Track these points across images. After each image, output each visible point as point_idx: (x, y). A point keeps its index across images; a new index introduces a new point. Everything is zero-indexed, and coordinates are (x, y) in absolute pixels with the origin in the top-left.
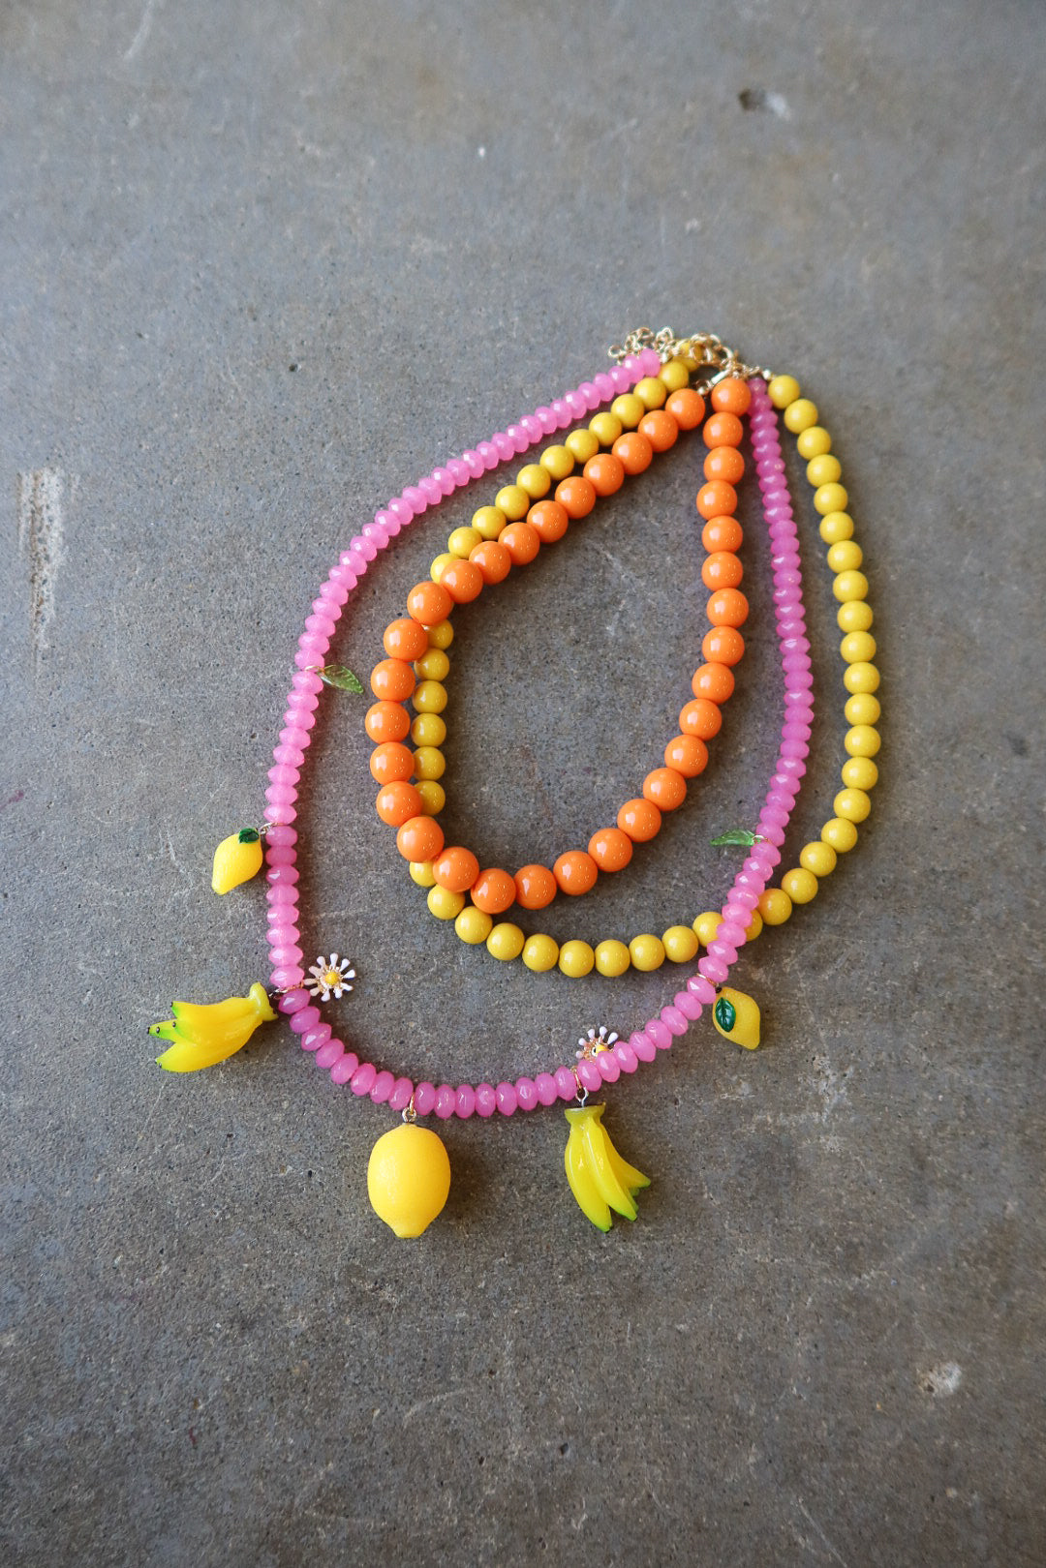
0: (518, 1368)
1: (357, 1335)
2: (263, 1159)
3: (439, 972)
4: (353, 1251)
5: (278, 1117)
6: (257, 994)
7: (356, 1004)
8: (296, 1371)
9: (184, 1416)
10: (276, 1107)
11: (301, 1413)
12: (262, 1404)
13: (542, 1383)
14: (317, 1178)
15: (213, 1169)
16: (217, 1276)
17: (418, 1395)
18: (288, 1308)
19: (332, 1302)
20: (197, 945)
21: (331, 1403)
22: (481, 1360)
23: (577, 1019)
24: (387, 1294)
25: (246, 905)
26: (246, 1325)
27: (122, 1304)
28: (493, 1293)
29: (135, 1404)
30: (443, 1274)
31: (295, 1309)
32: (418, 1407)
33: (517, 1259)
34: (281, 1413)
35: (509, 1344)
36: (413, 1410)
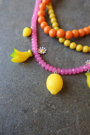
0: (80, 123)
1: (47, 115)
2: (30, 80)
3: (61, 51)
4: (46, 98)
5: (33, 73)
6: (29, 51)
7: (46, 55)
8: (35, 121)
9: (12, 129)
10: (32, 72)
11: (36, 130)
12: (28, 128)
13: (85, 126)
14: (39, 84)
15: (21, 82)
16: (20, 101)
17: (60, 128)
18: (33, 108)
19: (42, 108)
20: (20, 46)
21: (42, 128)
22: (72, 121)
23: (85, 59)
24: (53, 107)
25: (28, 40)
26: (25, 111)
27: (2, 106)
28: (74, 108)
29: (3, 126)
30: (64, 103)
31: (35, 109)
32: (60, 131)
33: (78, 101)
34: (32, 130)
35: (78, 118)
36: (59, 131)
